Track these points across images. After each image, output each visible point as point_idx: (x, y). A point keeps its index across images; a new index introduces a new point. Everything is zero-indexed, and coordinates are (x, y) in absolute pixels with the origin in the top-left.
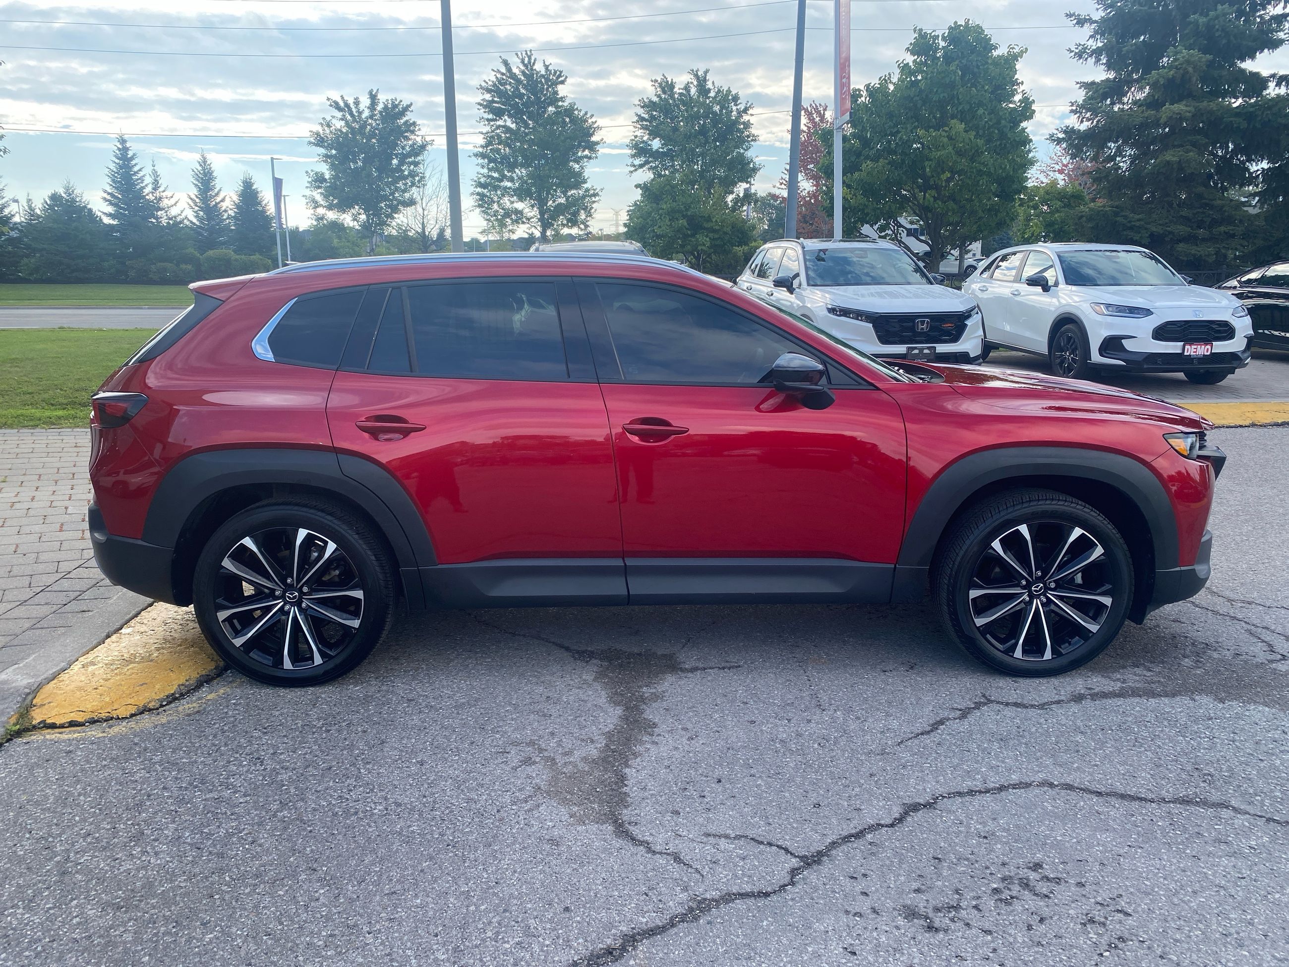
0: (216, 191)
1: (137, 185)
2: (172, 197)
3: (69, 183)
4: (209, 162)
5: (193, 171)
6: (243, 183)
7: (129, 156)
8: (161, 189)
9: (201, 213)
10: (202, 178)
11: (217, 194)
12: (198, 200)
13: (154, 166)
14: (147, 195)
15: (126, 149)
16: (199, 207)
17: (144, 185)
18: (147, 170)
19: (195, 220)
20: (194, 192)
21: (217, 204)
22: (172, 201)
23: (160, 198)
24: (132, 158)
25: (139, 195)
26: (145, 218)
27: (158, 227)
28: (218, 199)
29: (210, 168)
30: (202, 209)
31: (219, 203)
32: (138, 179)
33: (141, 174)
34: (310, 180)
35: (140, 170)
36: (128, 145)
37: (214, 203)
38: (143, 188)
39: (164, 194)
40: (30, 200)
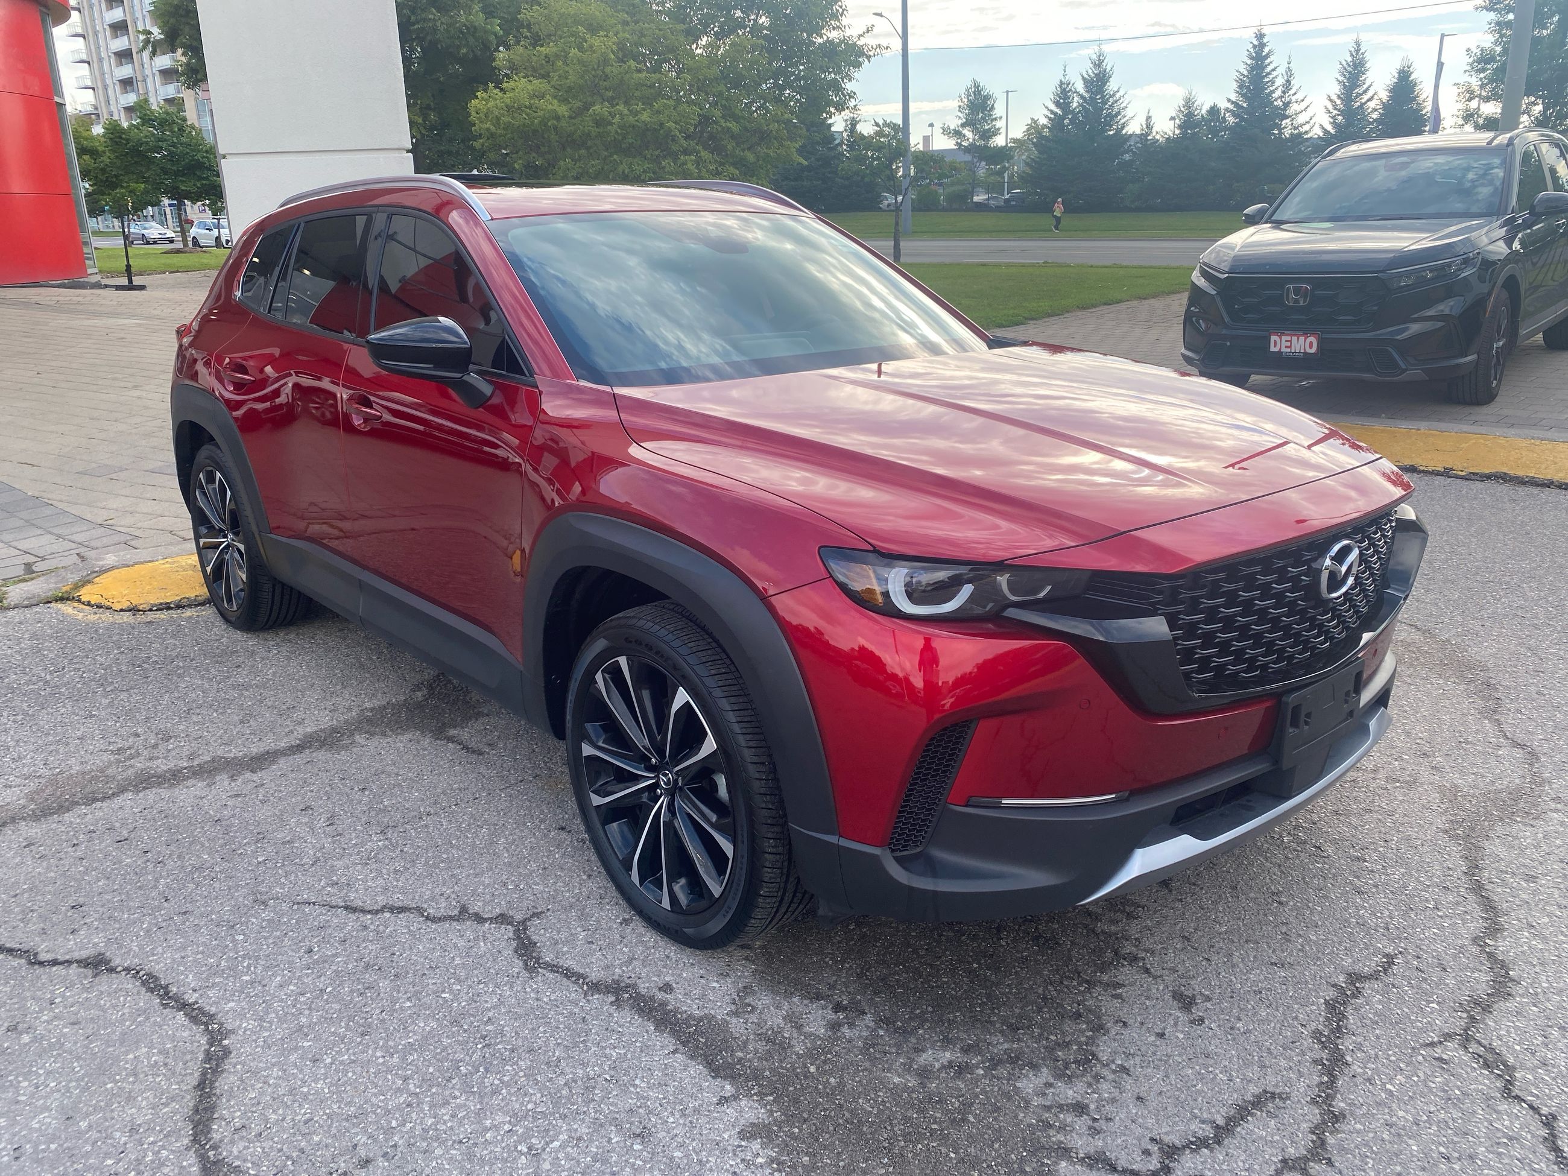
0: (1365, 87)
1: (1266, 89)
2: (1303, 100)
3: (1190, 94)
4: (1362, 50)
5: (1341, 64)
6: (1399, 73)
7: (1264, 54)
8: (1291, 92)
9: (1340, 118)
10: (1350, 73)
11: (1365, 92)
12: (1338, 102)
13: (1289, 63)
14: (1276, 100)
15: (1262, 45)
16: (1339, 110)
17: (1274, 87)
18: (1281, 70)
19: (1330, 128)
20: (1335, 90)
21: (1362, 104)
22: (1303, 105)
23: (1289, 103)
24: (1267, 56)
25: (1267, 101)
26: (1268, 131)
27: (1280, 140)
28: (1365, 98)
29: (1363, 58)
30: (1342, 113)
31: (1366, 103)
32: (1268, 82)
33: (1274, 74)
34: (1471, 60)
35: (1274, 70)
36: (1265, 41)
37: (1358, 104)
38: (1273, 92)
39: (1294, 99)
40: (1150, 117)
